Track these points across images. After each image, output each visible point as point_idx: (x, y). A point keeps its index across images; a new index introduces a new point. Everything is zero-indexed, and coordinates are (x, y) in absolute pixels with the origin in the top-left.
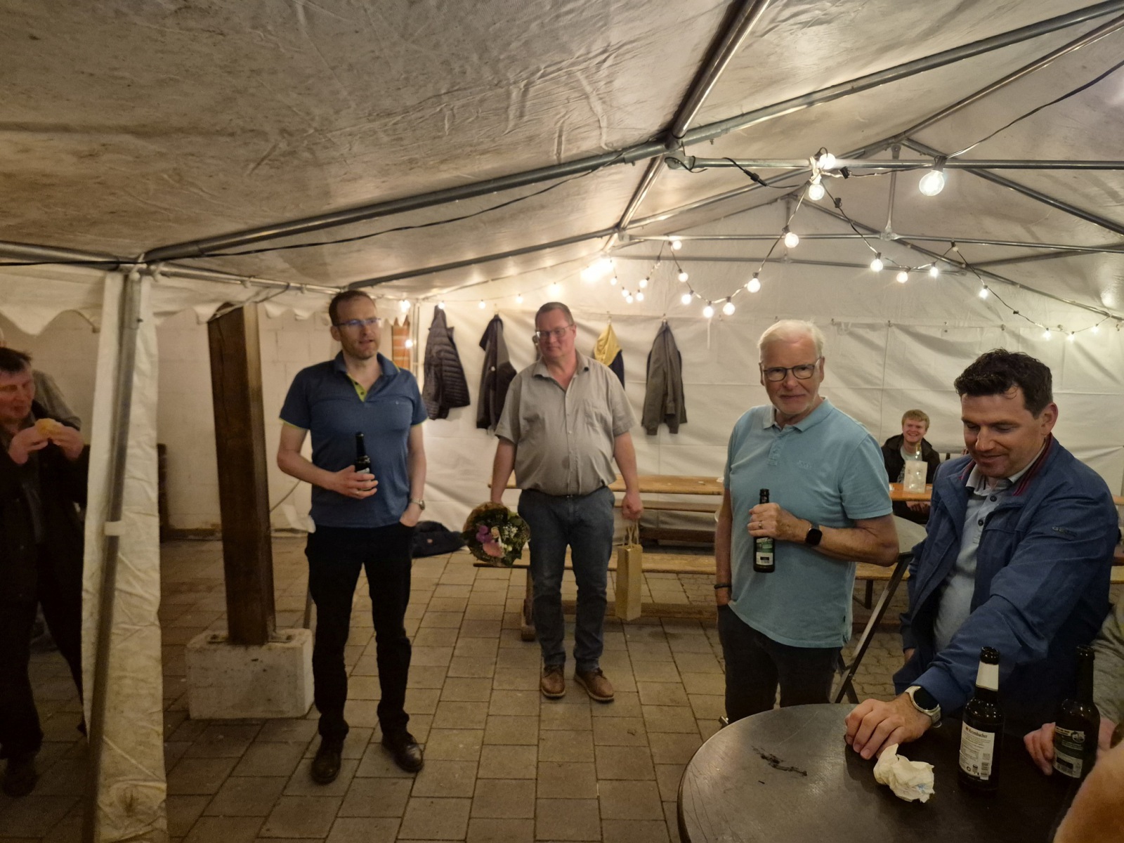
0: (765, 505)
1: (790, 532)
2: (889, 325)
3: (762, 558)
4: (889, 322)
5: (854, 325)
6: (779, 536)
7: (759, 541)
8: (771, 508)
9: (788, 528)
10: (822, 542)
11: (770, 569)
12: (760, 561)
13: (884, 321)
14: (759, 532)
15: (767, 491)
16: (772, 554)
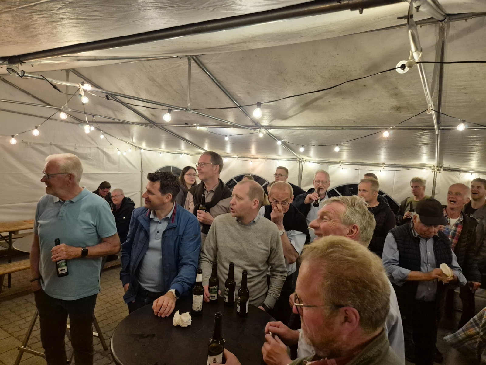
0: (58, 246)
1: (73, 254)
2: (51, 144)
3: (61, 270)
4: (51, 143)
5: (34, 143)
6: (68, 257)
7: (58, 263)
8: (62, 246)
9: (72, 253)
10: (89, 253)
11: (67, 274)
12: (61, 272)
13: (49, 143)
14: (58, 259)
15: (58, 239)
16: (66, 267)
